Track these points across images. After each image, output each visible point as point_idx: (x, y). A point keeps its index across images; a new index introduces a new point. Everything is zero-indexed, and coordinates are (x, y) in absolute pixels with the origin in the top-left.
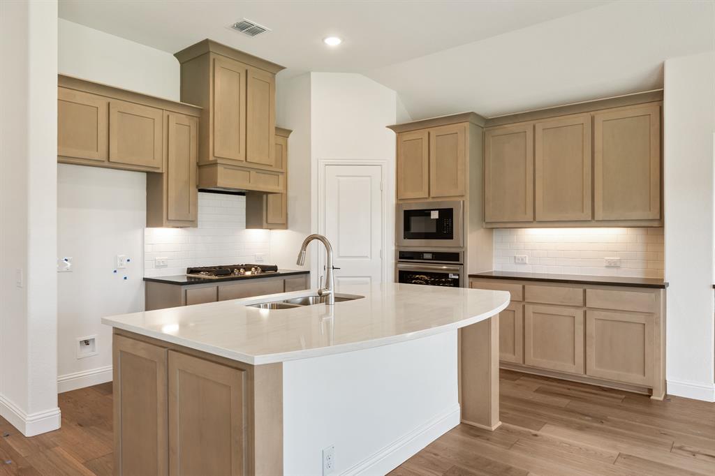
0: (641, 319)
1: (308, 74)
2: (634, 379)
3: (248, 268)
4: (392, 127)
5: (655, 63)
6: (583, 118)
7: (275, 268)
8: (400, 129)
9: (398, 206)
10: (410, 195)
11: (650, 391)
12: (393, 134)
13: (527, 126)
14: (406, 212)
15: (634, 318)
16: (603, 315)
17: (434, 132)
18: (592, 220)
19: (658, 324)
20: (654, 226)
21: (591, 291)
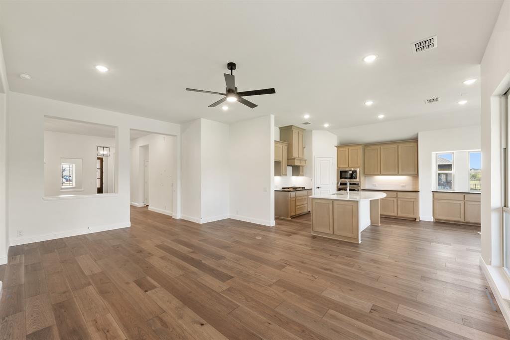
0: (413, 200)
1: (312, 131)
2: (412, 216)
3: (300, 188)
4: (336, 146)
5: (416, 133)
6: (395, 146)
7: (304, 188)
8: (338, 147)
9: (338, 170)
10: (342, 166)
11: (415, 219)
12: (336, 148)
13: (378, 147)
14: (341, 171)
15: (411, 200)
16: (402, 199)
17: (350, 148)
18: (398, 174)
19: (417, 201)
20: (416, 176)
21: (398, 193)
